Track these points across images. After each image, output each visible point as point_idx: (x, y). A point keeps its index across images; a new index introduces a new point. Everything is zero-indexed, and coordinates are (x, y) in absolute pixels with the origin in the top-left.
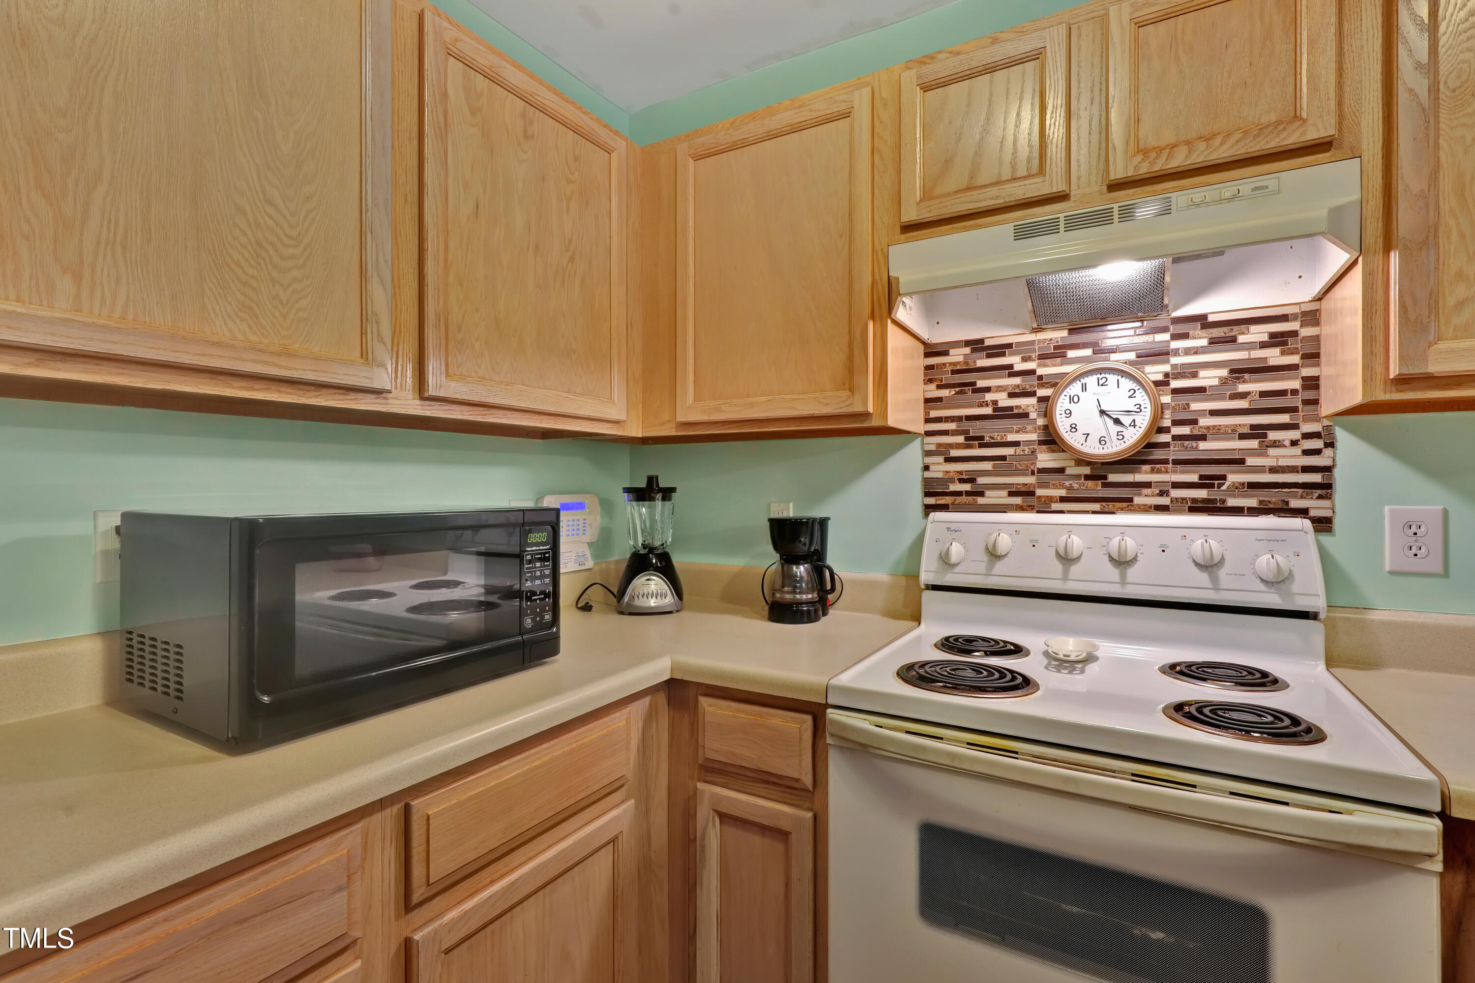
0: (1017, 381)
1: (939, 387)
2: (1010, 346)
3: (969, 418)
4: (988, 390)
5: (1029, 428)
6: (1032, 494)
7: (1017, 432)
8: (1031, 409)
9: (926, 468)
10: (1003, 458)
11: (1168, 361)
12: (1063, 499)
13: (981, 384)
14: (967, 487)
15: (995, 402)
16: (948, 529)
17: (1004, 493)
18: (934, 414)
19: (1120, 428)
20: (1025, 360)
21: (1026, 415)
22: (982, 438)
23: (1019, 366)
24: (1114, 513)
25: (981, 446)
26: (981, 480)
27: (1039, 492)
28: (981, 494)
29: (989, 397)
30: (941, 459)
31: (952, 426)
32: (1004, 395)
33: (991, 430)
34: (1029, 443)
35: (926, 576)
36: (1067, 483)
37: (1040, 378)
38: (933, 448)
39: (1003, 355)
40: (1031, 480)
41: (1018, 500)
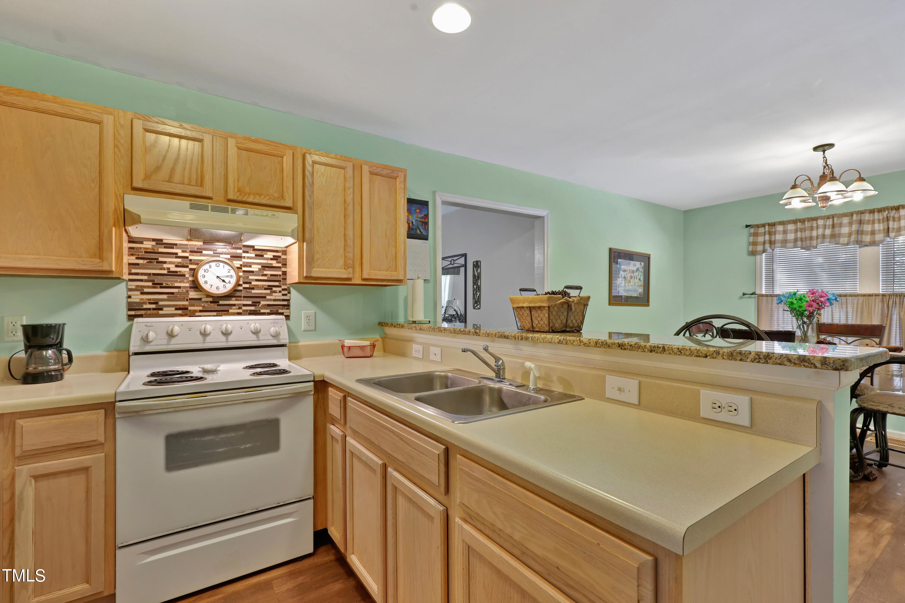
0: (179, 260)
1: (137, 258)
2: (176, 245)
3: (154, 274)
4: (165, 262)
5: (185, 281)
6: (187, 309)
7: (180, 282)
8: (186, 273)
9: (129, 297)
10: (173, 293)
11: (241, 260)
12: (201, 311)
13: (161, 259)
14: (153, 306)
15: (169, 269)
16: (146, 326)
17: (173, 309)
18: (133, 271)
19: (224, 283)
20: (183, 252)
21: (184, 275)
22: (162, 284)
23: (181, 254)
24: (222, 316)
25: (161, 287)
26: (161, 303)
27: (190, 308)
28: (161, 309)
29: (165, 266)
30: (138, 293)
31: (145, 277)
32: (173, 266)
33: (166, 281)
34: (184, 287)
35: (133, 349)
36: (203, 305)
37: (191, 260)
38: (134, 287)
39: (173, 248)
40: (186, 303)
41: (180, 312)
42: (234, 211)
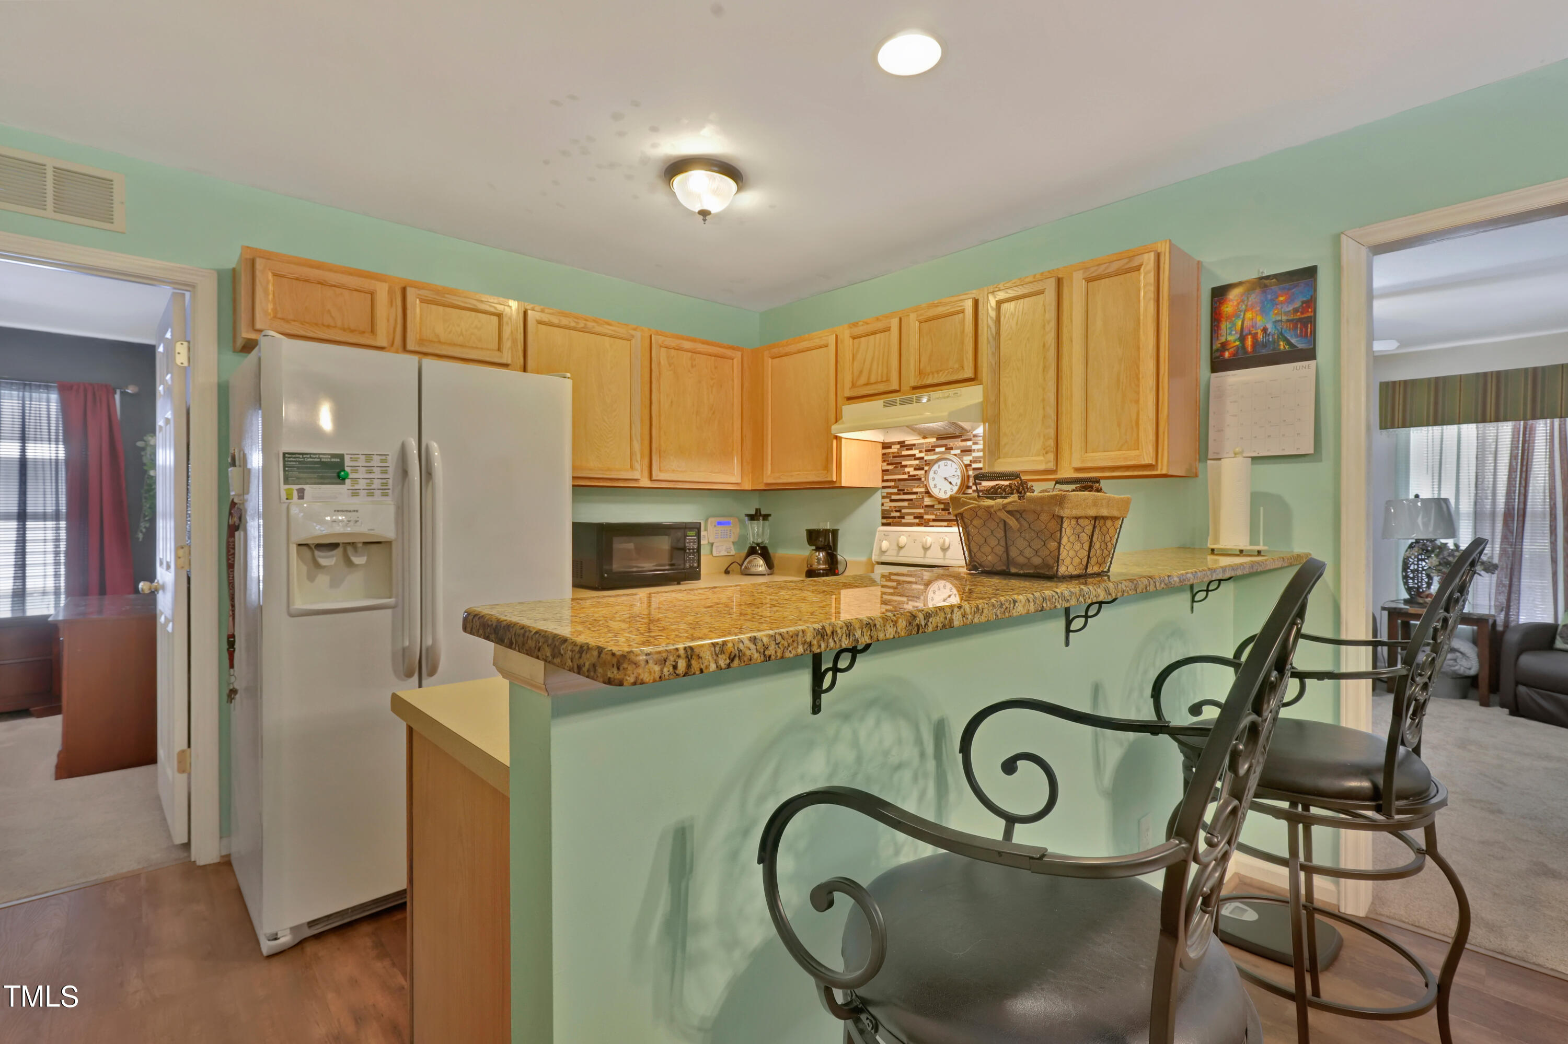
0: (917, 462)
1: (888, 464)
2: (914, 445)
3: (900, 480)
4: (906, 466)
5: (922, 485)
6: (922, 517)
7: (917, 487)
8: (922, 476)
9: (883, 505)
10: (911, 500)
11: (971, 455)
12: (934, 520)
13: (904, 463)
14: (898, 514)
15: (909, 473)
16: (884, 535)
17: (912, 517)
18: (886, 478)
19: (951, 485)
20: (920, 452)
21: (920, 479)
22: (904, 490)
23: (918, 455)
24: (951, 526)
25: (904, 494)
26: (904, 511)
27: (926, 517)
28: (903, 518)
29: (907, 470)
30: (888, 500)
31: (892, 484)
32: (912, 469)
33: (906, 486)
34: (921, 493)
35: (874, 558)
36: (935, 513)
37: (926, 461)
38: (885, 494)
39: (912, 449)
40: (922, 511)
41: (917, 521)
42: (918, 400)
